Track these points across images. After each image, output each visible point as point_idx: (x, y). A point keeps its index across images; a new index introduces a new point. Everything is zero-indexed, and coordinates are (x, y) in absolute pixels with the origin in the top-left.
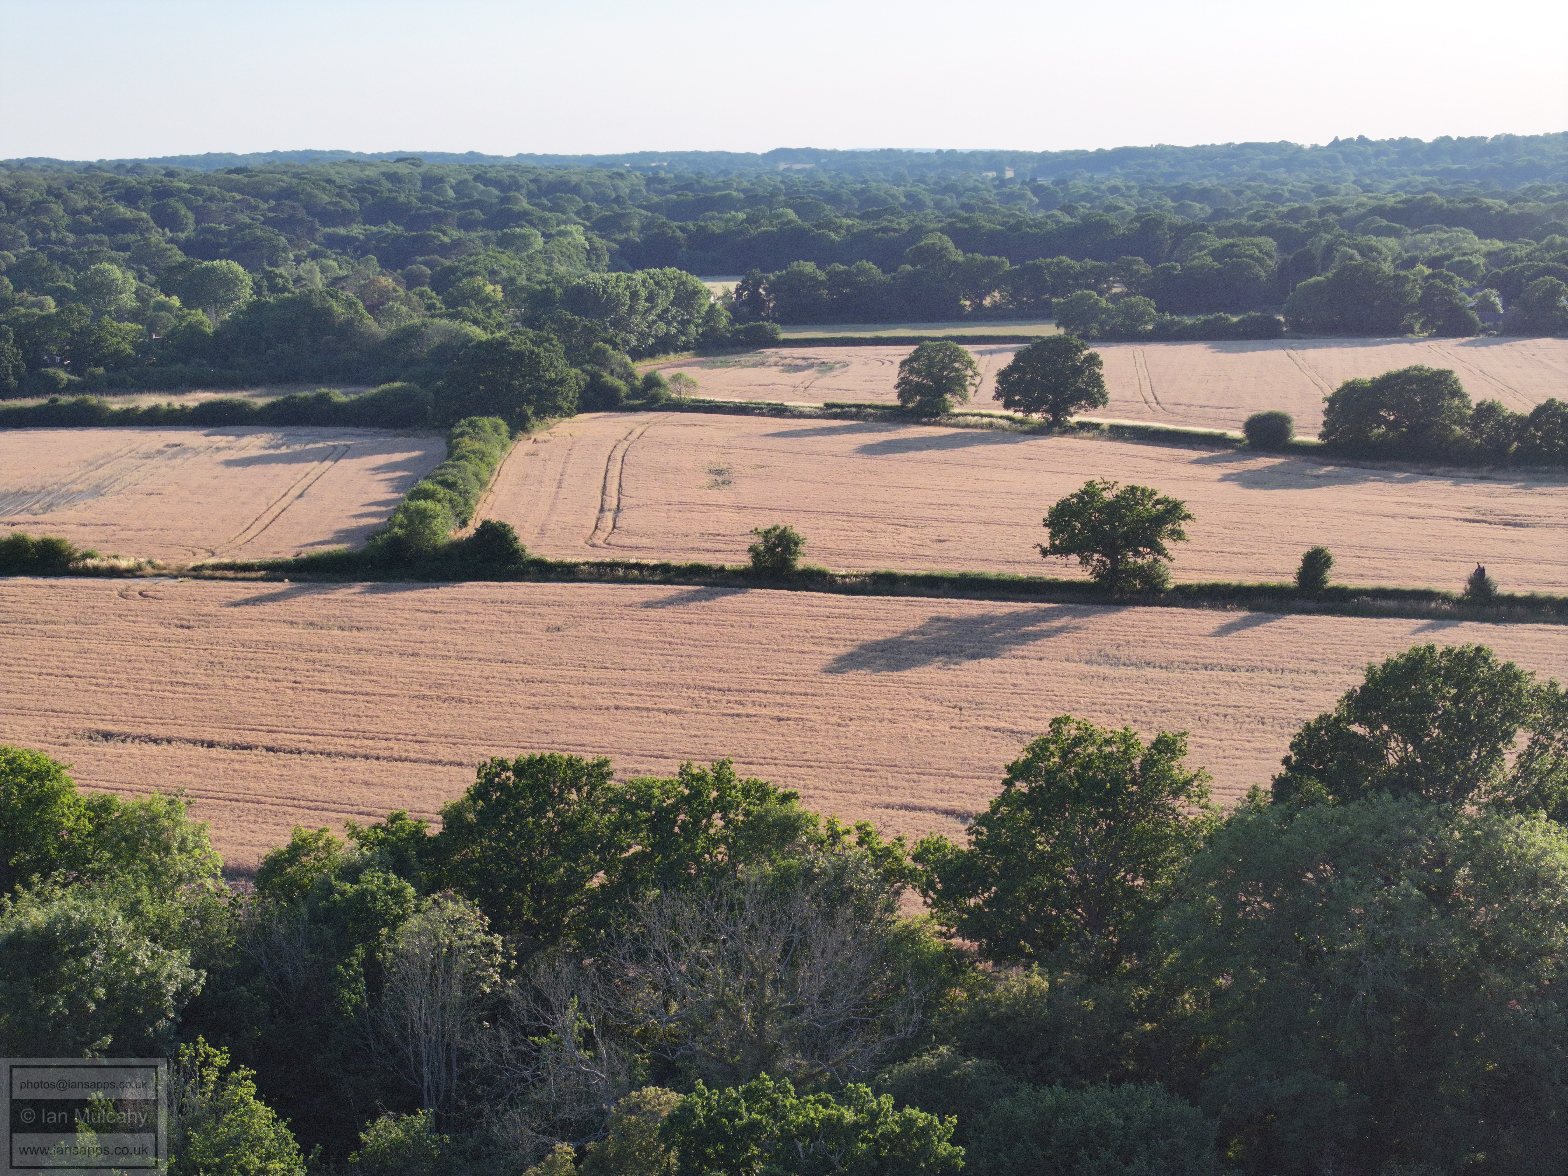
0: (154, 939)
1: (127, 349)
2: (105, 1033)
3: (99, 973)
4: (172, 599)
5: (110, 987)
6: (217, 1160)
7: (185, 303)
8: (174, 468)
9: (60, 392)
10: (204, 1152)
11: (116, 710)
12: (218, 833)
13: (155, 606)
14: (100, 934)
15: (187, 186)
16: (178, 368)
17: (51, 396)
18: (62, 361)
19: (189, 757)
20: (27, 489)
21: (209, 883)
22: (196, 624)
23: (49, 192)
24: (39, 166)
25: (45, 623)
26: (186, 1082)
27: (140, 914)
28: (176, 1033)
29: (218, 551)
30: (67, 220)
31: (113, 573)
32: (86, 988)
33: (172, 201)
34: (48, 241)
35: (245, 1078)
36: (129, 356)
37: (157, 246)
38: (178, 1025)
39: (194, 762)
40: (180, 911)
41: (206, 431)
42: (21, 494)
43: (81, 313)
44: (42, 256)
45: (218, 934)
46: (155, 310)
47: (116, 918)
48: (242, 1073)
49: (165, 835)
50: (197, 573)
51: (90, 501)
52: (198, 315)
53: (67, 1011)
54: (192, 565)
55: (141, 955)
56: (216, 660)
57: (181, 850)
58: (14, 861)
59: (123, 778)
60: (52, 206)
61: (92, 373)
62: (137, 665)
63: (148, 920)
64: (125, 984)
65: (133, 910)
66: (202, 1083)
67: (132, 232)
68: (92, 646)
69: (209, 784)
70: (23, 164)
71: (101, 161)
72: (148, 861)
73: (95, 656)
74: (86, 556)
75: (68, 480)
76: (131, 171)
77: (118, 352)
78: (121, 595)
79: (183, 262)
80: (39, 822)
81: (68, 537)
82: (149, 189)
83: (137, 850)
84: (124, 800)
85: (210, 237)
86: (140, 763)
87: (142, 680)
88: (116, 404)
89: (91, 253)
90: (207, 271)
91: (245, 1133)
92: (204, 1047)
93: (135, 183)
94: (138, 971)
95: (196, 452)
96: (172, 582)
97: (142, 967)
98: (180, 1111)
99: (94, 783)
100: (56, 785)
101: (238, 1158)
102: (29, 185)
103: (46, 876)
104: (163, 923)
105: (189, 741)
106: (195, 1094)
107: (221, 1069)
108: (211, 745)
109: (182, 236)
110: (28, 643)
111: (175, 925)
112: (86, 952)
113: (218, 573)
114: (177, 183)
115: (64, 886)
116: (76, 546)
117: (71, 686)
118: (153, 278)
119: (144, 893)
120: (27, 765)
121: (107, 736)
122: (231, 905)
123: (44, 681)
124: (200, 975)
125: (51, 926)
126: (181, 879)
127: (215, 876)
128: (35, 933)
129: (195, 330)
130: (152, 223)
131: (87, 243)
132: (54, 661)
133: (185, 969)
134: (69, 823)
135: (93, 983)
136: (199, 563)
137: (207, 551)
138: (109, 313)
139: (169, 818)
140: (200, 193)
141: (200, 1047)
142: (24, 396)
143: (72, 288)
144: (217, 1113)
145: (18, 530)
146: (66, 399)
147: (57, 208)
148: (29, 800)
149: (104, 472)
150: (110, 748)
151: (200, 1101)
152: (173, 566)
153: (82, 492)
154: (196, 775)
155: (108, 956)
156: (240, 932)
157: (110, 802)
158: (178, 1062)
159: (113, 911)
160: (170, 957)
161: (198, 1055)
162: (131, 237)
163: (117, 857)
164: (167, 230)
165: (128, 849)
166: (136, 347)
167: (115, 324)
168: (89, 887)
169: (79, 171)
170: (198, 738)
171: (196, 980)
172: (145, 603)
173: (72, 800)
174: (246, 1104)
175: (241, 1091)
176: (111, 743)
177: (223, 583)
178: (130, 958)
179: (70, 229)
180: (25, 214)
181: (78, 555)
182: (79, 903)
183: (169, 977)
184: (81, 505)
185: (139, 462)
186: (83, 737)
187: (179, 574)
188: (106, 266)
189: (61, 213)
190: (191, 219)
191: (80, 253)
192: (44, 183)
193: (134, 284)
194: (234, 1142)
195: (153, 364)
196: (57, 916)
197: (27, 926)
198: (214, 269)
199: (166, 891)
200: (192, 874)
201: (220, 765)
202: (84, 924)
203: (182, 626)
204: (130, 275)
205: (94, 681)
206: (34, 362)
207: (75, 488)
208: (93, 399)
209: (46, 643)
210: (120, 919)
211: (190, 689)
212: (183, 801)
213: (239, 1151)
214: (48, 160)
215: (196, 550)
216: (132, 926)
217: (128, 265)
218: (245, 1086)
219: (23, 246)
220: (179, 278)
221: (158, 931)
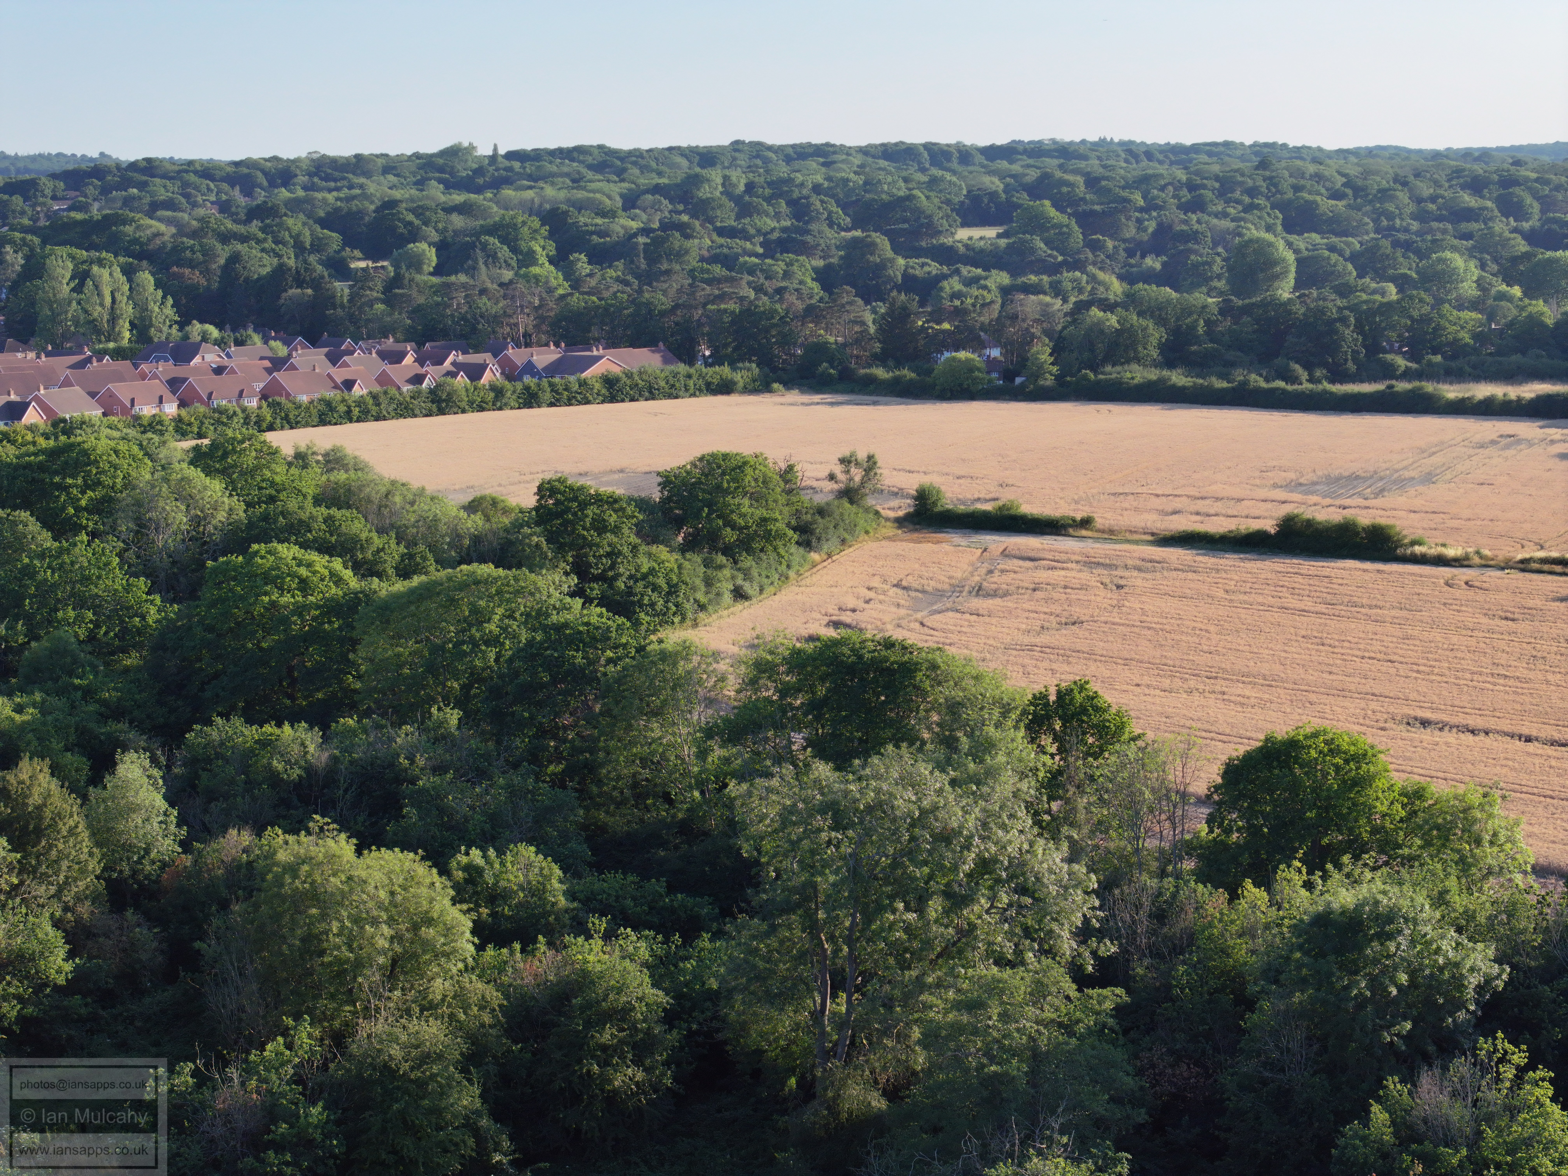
0: (1459, 930)
1: (1466, 337)
2: (1405, 1019)
3: (1403, 959)
4: (1498, 590)
5: (1413, 974)
6: (1509, 1159)
7: (1526, 294)
8: (1506, 459)
9: (1397, 378)
10: (1496, 1149)
11: (1435, 698)
12: (1530, 829)
13: (1480, 596)
14: (1406, 920)
15: (1534, 175)
16: (1516, 358)
17: (1388, 382)
18: (1400, 347)
19: (1506, 750)
20: (1360, 473)
21: (1518, 878)
22: (1520, 617)
23: (1396, 180)
24: (1386, 154)
25: (1370, 607)
26: (1482, 1077)
27: (1447, 904)
28: (1475, 1026)
29: (1547, 545)
30: (1412, 208)
31: (1440, 561)
32: (1389, 973)
33: (1517, 190)
34: (1393, 228)
35: (1543, 1079)
36: (1467, 345)
37: (1500, 235)
38: (1477, 1018)
39: (1510, 756)
40: (1488, 905)
41: (1541, 423)
42: (1354, 479)
43: (1421, 300)
44: (1386, 244)
45: (1524, 931)
46: (1495, 300)
47: (1423, 905)
48: (1540, 1074)
49: (1476, 827)
50: (1524, 566)
51: (1421, 488)
52: (1539, 306)
53: (1368, 993)
54: (1519, 557)
55: (1445, 945)
56: (1539, 655)
57: (1492, 843)
58: (1325, 841)
59: (1438, 766)
60: (1398, 193)
61: (1429, 361)
62: (1459, 655)
63: (1454, 910)
64: (1427, 972)
65: (1440, 900)
66: (1498, 1080)
67: (1476, 221)
68: (1416, 633)
69: (1524, 779)
70: (1371, 152)
71: (1448, 149)
72: (1458, 851)
73: (1417, 643)
74: (1414, 543)
75: (1400, 466)
76: (1477, 159)
77: (1456, 340)
78: (1447, 584)
79: (1526, 253)
80: (1354, 804)
81: (1398, 523)
82: (1495, 177)
83: (1448, 840)
84: (1438, 789)
85: (1555, 227)
86: (1456, 753)
87: (1463, 670)
88: (1452, 392)
89: (1434, 241)
90: (1550, 261)
91: (1539, 1134)
92: (1502, 1043)
93: (1481, 172)
94: (1441, 961)
95: (1530, 443)
96: (1499, 573)
97: (1446, 957)
98: (1475, 1105)
99: (1409, 769)
100: (1372, 769)
101: (1531, 1159)
102: (1376, 173)
103: (1356, 858)
104: (1469, 916)
105: (1506, 734)
106: (1490, 1089)
107: (1518, 1068)
108: (1528, 740)
109: (1526, 225)
110: (1353, 626)
111: (1481, 918)
112: (1390, 936)
113: (1546, 567)
114: (1524, 173)
115: (1374, 869)
116: (1404, 533)
117: (1393, 671)
118: (1495, 268)
119: (1452, 883)
120: (1345, 747)
121: (1425, 723)
122: (1539, 902)
123: (1366, 665)
124: (1504, 970)
125: (1359, 907)
126: (1490, 872)
127: (1525, 873)
128: (1343, 913)
129: (1534, 321)
130: (1496, 213)
131: (1431, 231)
132: (1377, 646)
133: (1488, 963)
134: (1382, 808)
135: (1395, 968)
136: (1527, 556)
137: (1536, 544)
138: (1449, 302)
139: (1483, 810)
140: (1547, 182)
141: (1499, 1042)
142: (1362, 381)
143: (1414, 275)
144: (1512, 1111)
145: (1349, 514)
146: (1402, 386)
147: (1403, 196)
148: (1344, 782)
149: (1437, 459)
150: (1427, 736)
151: (1495, 1097)
152: (1500, 557)
153: (1413, 478)
154: (1512, 769)
155: (1413, 942)
156: (1547, 930)
157: (1424, 789)
158: (1475, 1056)
159: (1421, 899)
160: (1474, 950)
161: (1496, 1050)
162: (1474, 226)
163: (1428, 844)
164: (1511, 219)
165: (1439, 837)
166: (1476, 336)
167: (1455, 312)
168: (1398, 872)
169: (1426, 159)
170: (1518, 732)
171: (1499, 976)
172: (1471, 593)
173: (1387, 785)
174: (1542, 1106)
175: (1538, 1092)
176: (1429, 730)
177: (1550, 577)
178: (1434, 946)
179: (1414, 217)
180: (1370, 202)
181: (1406, 541)
182: (1387, 888)
183: (1472, 969)
184: (1412, 492)
185: (1471, 452)
186: (1401, 722)
187: (1506, 565)
188: (1448, 254)
189: (1407, 201)
190: (1536, 208)
191: (1423, 240)
192: (1391, 171)
193: (1476, 273)
194: (1527, 1143)
195: (1491, 354)
196: (1365, 898)
197: (1335, 906)
198: (1557, 260)
199: (1474, 883)
200: (1501, 868)
201: (1537, 761)
202: (1391, 909)
203: (1506, 619)
204: (1472, 264)
205: (1415, 667)
206: (1373, 348)
207: (1407, 474)
208: (1429, 387)
209: (1371, 627)
210: (1427, 907)
211: (1511, 682)
212: (1497, 794)
213: (1532, 1152)
214: (1396, 148)
215: (1525, 543)
216: (1438, 915)
217: (1471, 253)
218: (1541, 1087)
219: (1367, 233)
220: (1522, 268)
221: (1464, 922)
